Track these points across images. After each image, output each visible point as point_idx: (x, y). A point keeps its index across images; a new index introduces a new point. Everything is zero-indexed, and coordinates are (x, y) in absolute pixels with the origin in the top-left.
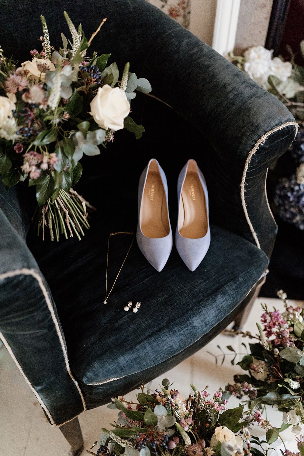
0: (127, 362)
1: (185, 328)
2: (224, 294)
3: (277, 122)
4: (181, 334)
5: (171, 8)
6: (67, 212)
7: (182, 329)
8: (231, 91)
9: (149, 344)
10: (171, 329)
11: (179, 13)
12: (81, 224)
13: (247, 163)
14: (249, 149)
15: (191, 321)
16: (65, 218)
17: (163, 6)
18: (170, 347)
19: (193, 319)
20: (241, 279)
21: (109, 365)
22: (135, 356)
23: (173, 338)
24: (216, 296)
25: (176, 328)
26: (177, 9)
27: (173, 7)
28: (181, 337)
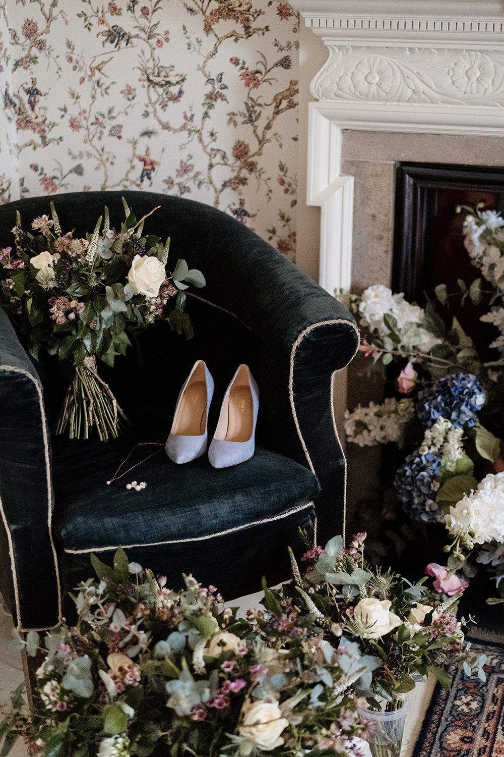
0: (113, 525)
1: (188, 512)
2: (247, 494)
3: (326, 316)
4: (183, 517)
5: (280, 240)
6: (92, 401)
7: (185, 512)
8: (287, 290)
9: (143, 515)
10: (172, 509)
11: (290, 246)
12: (108, 429)
13: (292, 357)
14: (293, 340)
15: (197, 507)
16: (88, 405)
17: (270, 238)
18: (167, 526)
19: (201, 506)
20: (272, 487)
21: (94, 522)
22: (125, 521)
23: (173, 518)
24: (236, 493)
25: (178, 509)
26: (287, 242)
27: (282, 239)
28: (183, 520)
